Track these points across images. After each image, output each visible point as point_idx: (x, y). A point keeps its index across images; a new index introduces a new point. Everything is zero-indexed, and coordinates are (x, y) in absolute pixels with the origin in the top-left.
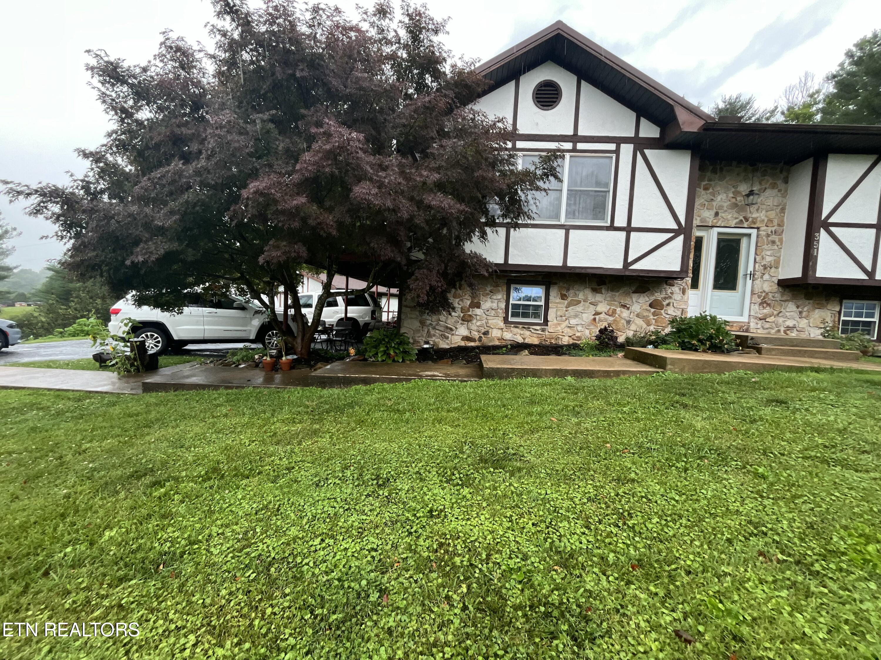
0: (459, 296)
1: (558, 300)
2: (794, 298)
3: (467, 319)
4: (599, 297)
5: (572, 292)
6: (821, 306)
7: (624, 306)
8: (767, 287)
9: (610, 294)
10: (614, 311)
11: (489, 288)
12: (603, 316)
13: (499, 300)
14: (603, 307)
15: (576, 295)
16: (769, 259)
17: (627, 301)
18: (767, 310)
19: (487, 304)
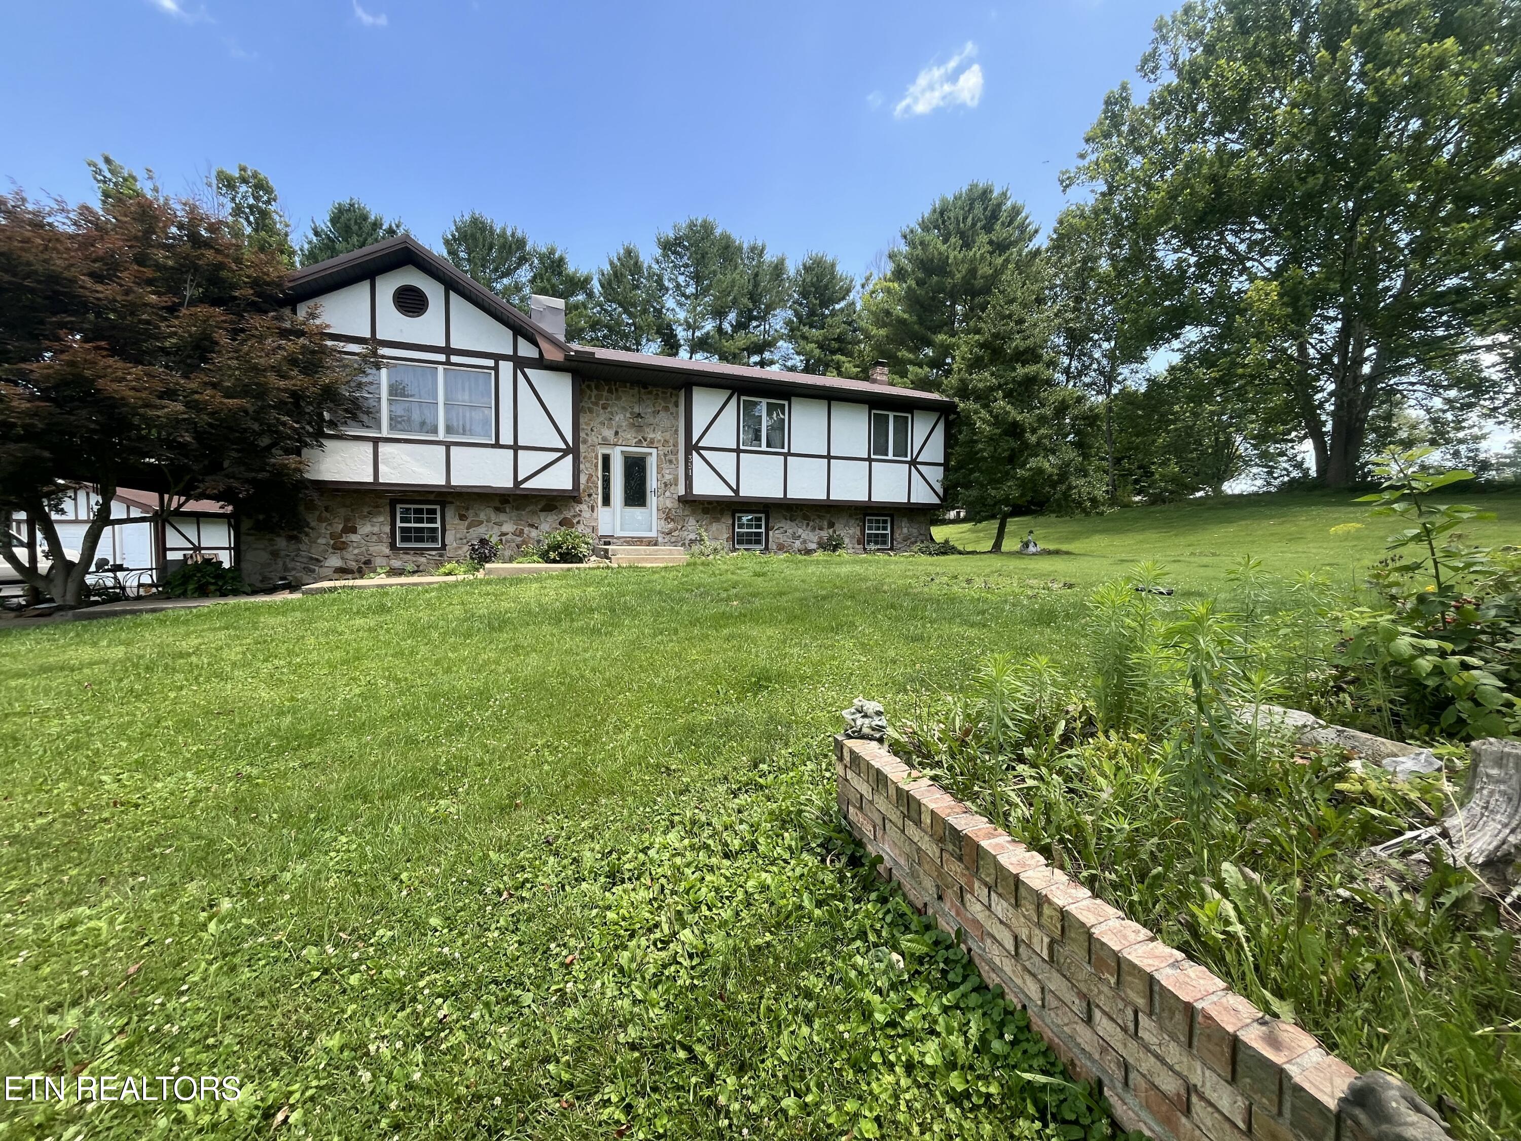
0: (326, 520)
1: (457, 521)
2: (694, 512)
3: (340, 547)
4: (502, 517)
5: (471, 513)
6: (717, 520)
7: (532, 526)
8: (669, 504)
9: (515, 513)
10: (521, 532)
11: (366, 510)
12: (509, 537)
13: (382, 524)
14: (508, 527)
15: (477, 515)
16: (668, 477)
17: (535, 521)
18: (671, 525)
19: (365, 528)
